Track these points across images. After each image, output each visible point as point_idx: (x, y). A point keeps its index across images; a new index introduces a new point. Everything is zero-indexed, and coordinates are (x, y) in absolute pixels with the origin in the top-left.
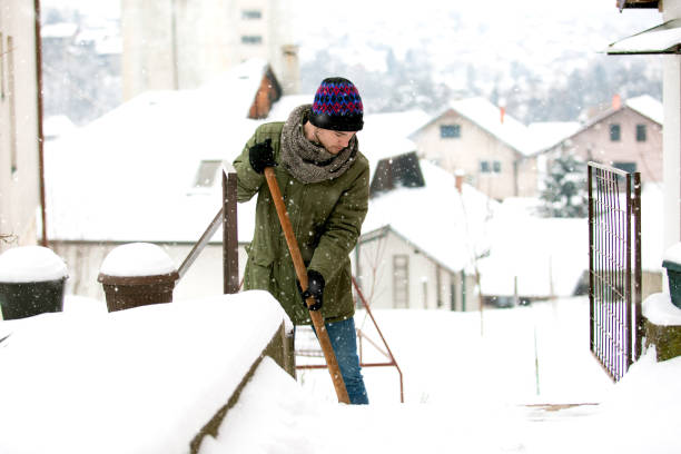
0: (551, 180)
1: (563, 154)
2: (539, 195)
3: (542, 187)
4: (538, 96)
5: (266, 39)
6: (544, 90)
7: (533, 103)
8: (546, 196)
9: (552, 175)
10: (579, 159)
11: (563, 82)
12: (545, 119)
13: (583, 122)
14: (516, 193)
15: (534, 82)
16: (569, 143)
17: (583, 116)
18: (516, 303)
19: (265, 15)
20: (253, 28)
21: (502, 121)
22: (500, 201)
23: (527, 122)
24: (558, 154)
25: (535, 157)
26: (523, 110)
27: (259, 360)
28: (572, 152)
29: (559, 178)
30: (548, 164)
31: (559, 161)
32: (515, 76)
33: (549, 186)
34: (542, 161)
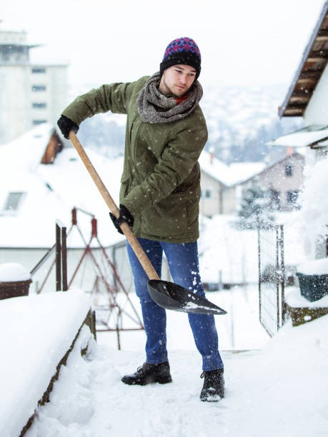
0: (245, 204)
1: (253, 185)
2: (237, 214)
3: (239, 208)
4: (236, 143)
5: (49, 105)
6: (240, 140)
7: (234, 149)
8: (241, 214)
9: (245, 199)
10: (264, 189)
11: (254, 134)
12: (242, 160)
13: (267, 163)
14: (221, 212)
15: (234, 134)
16: (257, 178)
17: (267, 159)
18: (221, 287)
19: (49, 89)
20: (40, 97)
21: (211, 162)
22: (210, 217)
23: (229, 163)
24: (249, 186)
25: (234, 187)
26: (226, 153)
27: (82, 326)
28: (259, 184)
29: (250, 202)
30: (243, 192)
31: (250, 190)
32: (221, 129)
33: (244, 207)
34: (239, 190)
